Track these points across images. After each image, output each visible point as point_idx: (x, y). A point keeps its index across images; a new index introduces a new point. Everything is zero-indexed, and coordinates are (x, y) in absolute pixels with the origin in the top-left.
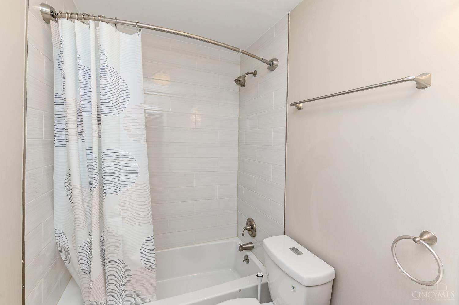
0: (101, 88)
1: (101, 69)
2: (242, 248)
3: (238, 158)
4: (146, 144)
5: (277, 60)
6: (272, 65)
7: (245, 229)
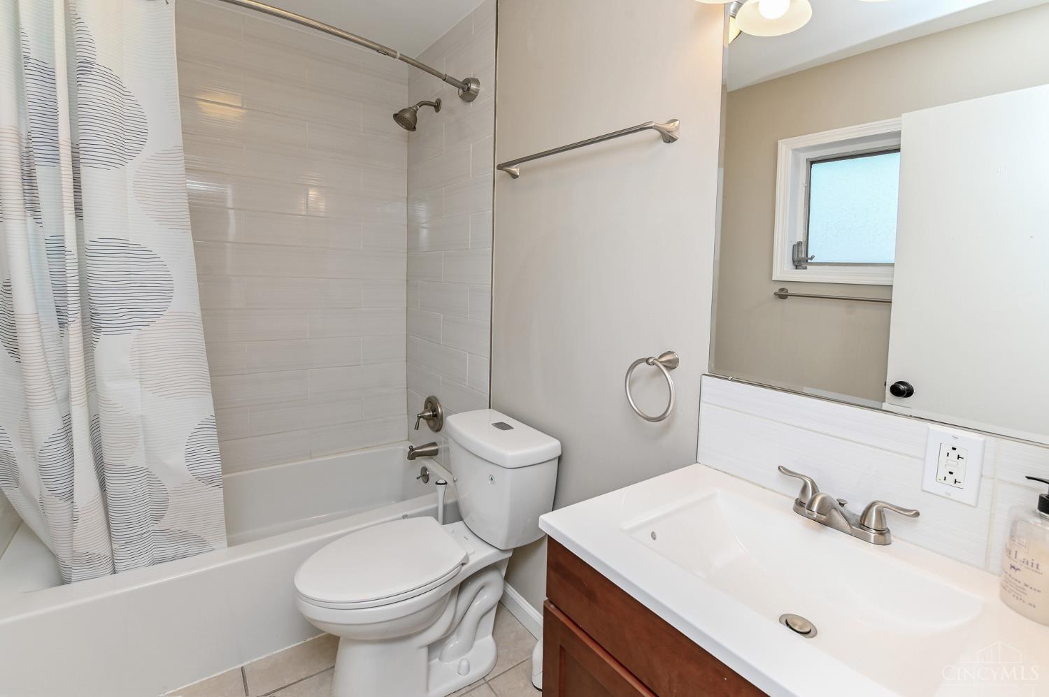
0: (79, 109)
1: (80, 68)
2: (413, 455)
3: (407, 280)
4: (190, 231)
5: (477, 82)
6: (467, 91)
7: (423, 417)
